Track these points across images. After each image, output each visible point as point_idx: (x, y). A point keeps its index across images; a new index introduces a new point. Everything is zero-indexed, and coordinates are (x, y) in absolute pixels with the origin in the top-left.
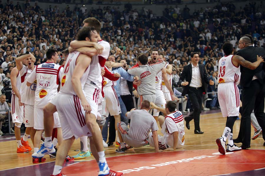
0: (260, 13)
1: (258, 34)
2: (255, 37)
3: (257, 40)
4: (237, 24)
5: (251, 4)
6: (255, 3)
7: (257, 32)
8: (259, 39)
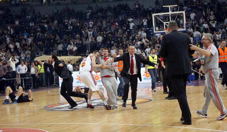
0: (30, 17)
1: (27, 33)
2: (25, 36)
3: (27, 38)
4: (10, 25)
5: (23, 9)
6: (26, 8)
7: (27, 32)
8: (28, 37)
